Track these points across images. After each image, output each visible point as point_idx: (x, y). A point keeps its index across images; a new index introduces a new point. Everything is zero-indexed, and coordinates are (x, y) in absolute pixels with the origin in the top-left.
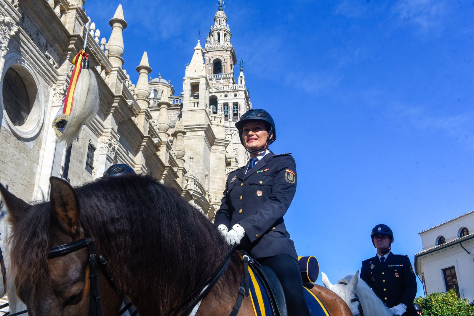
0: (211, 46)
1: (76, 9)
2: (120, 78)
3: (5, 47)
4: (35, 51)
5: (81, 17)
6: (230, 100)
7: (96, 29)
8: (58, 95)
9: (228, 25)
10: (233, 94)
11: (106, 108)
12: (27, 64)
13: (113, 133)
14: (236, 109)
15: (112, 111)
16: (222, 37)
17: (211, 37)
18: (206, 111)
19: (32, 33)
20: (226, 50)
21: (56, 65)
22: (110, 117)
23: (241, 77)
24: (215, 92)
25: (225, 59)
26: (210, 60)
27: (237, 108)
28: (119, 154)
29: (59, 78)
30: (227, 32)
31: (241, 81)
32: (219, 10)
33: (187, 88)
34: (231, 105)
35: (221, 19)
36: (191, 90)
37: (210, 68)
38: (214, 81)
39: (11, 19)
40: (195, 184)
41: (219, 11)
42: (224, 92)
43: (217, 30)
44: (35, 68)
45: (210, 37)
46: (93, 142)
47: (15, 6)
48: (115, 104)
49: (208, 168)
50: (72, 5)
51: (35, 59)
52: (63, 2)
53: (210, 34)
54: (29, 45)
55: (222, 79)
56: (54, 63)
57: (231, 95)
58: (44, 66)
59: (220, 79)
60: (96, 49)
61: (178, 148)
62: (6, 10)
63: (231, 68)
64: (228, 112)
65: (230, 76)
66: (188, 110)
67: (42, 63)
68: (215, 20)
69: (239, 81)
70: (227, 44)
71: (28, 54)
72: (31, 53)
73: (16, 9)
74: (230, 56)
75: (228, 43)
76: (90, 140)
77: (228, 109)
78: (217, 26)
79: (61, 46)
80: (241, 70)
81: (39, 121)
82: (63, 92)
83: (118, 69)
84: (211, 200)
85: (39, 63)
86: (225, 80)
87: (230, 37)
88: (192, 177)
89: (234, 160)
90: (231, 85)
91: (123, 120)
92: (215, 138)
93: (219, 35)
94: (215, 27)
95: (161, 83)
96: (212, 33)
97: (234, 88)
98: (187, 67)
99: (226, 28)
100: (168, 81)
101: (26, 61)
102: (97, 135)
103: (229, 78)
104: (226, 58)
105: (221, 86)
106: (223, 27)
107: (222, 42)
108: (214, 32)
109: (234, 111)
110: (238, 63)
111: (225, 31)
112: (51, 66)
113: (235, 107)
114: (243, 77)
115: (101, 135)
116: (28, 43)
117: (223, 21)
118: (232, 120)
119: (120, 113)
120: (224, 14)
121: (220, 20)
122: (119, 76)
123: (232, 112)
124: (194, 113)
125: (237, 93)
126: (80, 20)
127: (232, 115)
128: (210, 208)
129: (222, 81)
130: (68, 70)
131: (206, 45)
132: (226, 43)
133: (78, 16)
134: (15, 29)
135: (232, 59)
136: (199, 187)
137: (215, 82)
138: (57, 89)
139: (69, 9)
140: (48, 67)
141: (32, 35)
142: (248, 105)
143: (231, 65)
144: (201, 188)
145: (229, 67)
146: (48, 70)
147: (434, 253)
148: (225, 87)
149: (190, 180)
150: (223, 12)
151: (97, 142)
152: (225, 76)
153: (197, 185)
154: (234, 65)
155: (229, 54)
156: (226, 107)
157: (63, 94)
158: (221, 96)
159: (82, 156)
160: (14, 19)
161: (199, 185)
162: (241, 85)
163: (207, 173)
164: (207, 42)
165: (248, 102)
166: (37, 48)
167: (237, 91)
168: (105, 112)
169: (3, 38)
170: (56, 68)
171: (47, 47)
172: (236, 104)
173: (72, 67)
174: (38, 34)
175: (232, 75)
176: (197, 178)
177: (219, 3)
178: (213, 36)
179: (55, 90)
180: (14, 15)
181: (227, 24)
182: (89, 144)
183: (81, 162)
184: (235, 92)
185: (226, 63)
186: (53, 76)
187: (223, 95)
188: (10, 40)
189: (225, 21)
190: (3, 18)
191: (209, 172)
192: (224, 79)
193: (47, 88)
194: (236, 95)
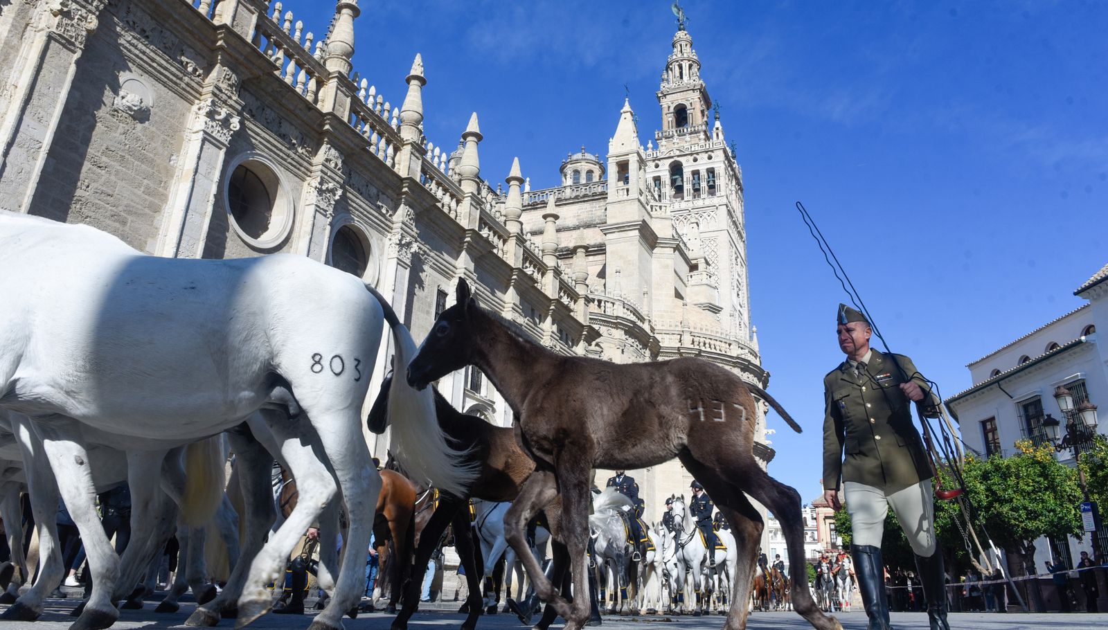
0: (669, 86)
1: (411, 143)
2: (474, 204)
3: (330, 214)
4: (364, 205)
5: (417, 151)
6: (703, 165)
7: (441, 154)
8: (393, 245)
9: (694, 51)
10: (706, 156)
11: (458, 244)
12: (357, 221)
13: (468, 273)
14: (711, 179)
15: (465, 247)
16: (686, 70)
17: (670, 72)
18: (639, 201)
19: (360, 187)
20: (693, 90)
21: (390, 212)
22: (464, 254)
23: (717, 129)
24: (678, 156)
25: (691, 104)
26: (669, 107)
27: (714, 177)
28: (480, 295)
29: (394, 226)
30: (693, 62)
31: (717, 135)
32: (680, 30)
33: (612, 170)
34: (703, 173)
35: (683, 43)
36: (618, 172)
37: (670, 119)
38: (676, 139)
39: (335, 184)
40: (624, 307)
41: (679, 32)
42: (691, 154)
43: (677, 61)
44: (366, 222)
45: (667, 72)
46: (443, 288)
47: (339, 169)
48: (468, 239)
49: (648, 282)
50: (407, 140)
51: (365, 213)
52: (397, 140)
53: (668, 68)
54: (358, 201)
55: (687, 135)
56: (387, 211)
57: (702, 158)
58: (376, 218)
59: (685, 135)
60: (441, 178)
61: (577, 269)
62: (329, 177)
63: (703, 115)
64: (699, 184)
65: (700, 128)
66: (614, 201)
67: (373, 215)
68: (674, 46)
69: (715, 135)
70: (694, 81)
71: (357, 210)
72: (360, 209)
73: (339, 172)
74: (699, 98)
75: (694, 78)
76: (439, 286)
77: (699, 179)
78: (677, 54)
79: (394, 191)
80: (716, 118)
81: (374, 277)
82: (398, 242)
83: (470, 194)
84: (655, 327)
85: (370, 216)
86: (693, 135)
87: (699, 69)
88: (620, 298)
89: (703, 260)
90: (702, 142)
91: (480, 254)
92: (657, 238)
93: (681, 67)
94: (674, 57)
95: (585, 159)
96: (671, 66)
97: (707, 147)
98: (611, 140)
99: (691, 56)
100: (594, 155)
101: (356, 218)
102: (448, 278)
103: (698, 132)
104: (693, 101)
105: (687, 145)
106: (685, 55)
107: (685, 78)
108: (673, 64)
109: (708, 182)
110: (713, 107)
111: (689, 61)
112: (383, 215)
113: (711, 175)
114: (720, 128)
115: (453, 277)
116: (356, 199)
117: (686, 45)
118: (706, 195)
119: (476, 248)
120: (688, 36)
121: (681, 45)
122: (473, 202)
123: (706, 183)
124: (623, 205)
125: (712, 154)
126: (417, 154)
127: (707, 188)
128: (651, 340)
129: (688, 138)
130: (403, 215)
131: (663, 85)
132: (692, 78)
133: (413, 151)
134: (339, 192)
135: (702, 102)
136: (631, 312)
137: (678, 141)
138: (393, 238)
139: (403, 145)
140: (380, 217)
141: (361, 189)
142: (733, 170)
143: (702, 112)
144: (635, 312)
145: (699, 114)
146: (380, 221)
147: (968, 397)
148: (693, 146)
149: (617, 303)
150: (686, 32)
151: (449, 285)
152: (693, 129)
153: (628, 309)
154: (708, 109)
155: (697, 95)
156: (696, 176)
157: (398, 244)
158: (688, 161)
159: (430, 306)
160: (338, 182)
161: (631, 309)
162: (719, 140)
163: (645, 290)
164: (663, 80)
165: (731, 166)
166: (367, 202)
167: (712, 151)
168: (458, 249)
169: (327, 206)
170: (390, 216)
171: (378, 196)
172: (711, 172)
173: (408, 211)
174: (367, 186)
175: (704, 127)
176: (629, 299)
177: (679, 20)
178: (671, 70)
179: (390, 239)
180: (337, 178)
181: (692, 50)
182: (438, 290)
183: (428, 313)
184: (709, 153)
185: (694, 109)
186: (387, 225)
187: (691, 158)
188: (335, 205)
189: (689, 46)
190: (327, 186)
191: (650, 286)
192: (691, 133)
193: (381, 240)
194: (710, 158)
